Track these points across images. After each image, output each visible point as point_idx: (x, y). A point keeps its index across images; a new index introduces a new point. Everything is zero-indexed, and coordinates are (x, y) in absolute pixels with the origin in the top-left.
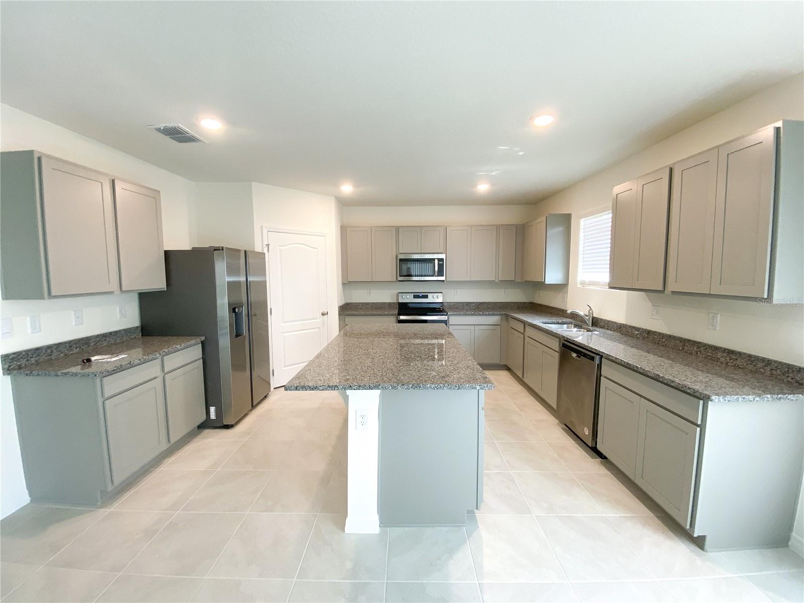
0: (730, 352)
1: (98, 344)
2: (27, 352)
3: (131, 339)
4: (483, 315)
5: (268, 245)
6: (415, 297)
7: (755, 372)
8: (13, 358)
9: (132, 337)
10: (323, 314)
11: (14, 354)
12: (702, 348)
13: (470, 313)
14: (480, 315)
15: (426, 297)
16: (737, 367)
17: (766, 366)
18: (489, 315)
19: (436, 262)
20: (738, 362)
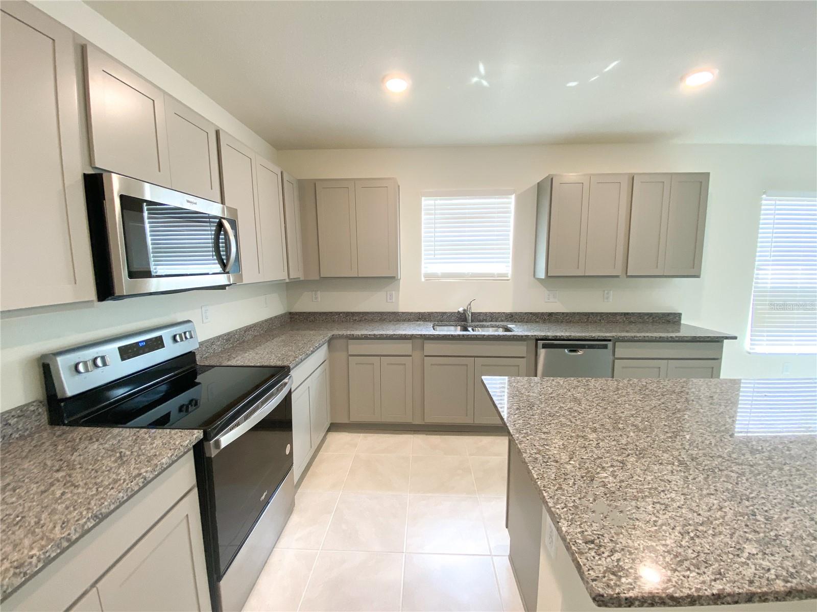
0: (626, 314)
6: (126, 353)
7: (644, 322)
12: (604, 316)
15: (157, 343)
16: (631, 322)
17: (650, 317)
20: (632, 319)
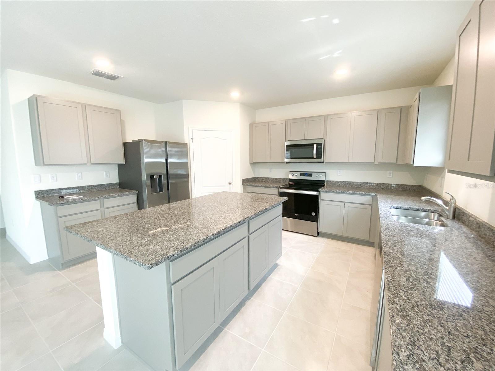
1: (90, 190)
2: (48, 191)
3: (112, 189)
4: (353, 194)
5: (192, 139)
6: (302, 175)
8: (39, 193)
9: (112, 188)
10: (230, 184)
11: (40, 191)
13: (340, 191)
14: (350, 193)
15: (311, 175)
18: (359, 194)
19: (315, 146)
